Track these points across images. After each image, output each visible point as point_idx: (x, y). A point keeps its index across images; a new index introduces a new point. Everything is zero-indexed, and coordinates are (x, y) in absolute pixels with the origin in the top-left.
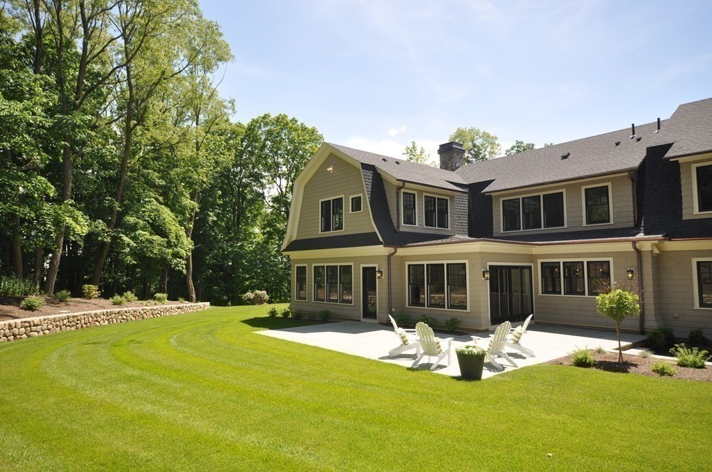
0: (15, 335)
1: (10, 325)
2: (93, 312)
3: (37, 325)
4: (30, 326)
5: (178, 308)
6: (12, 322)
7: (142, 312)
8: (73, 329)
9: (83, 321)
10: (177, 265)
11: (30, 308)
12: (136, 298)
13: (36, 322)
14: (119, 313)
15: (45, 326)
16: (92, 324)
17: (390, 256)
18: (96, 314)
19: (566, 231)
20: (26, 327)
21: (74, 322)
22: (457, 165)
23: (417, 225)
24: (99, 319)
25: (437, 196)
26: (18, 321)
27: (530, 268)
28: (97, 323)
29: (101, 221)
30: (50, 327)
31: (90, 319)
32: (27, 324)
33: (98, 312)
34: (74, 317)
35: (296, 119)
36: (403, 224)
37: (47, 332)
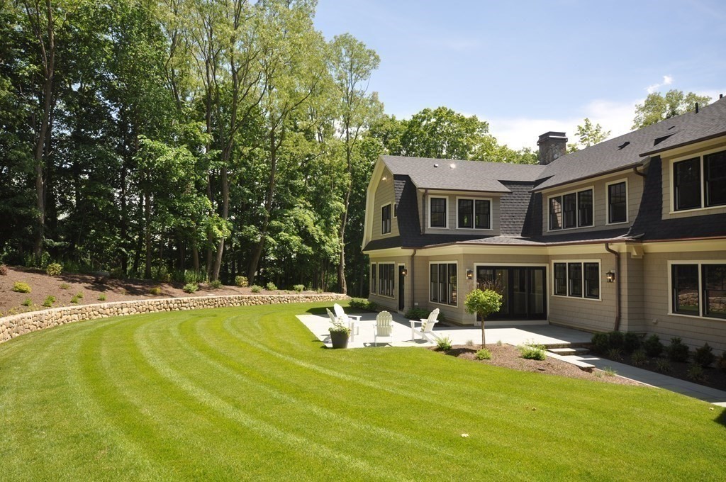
0: (171, 309)
1: (167, 301)
2: (228, 296)
3: (186, 303)
4: (181, 303)
5: (307, 297)
6: (169, 299)
7: (270, 299)
8: (212, 307)
9: (220, 302)
10: (334, 260)
11: (188, 291)
12: (276, 288)
13: (185, 301)
14: (249, 298)
15: (191, 304)
16: (227, 306)
17: (413, 256)
18: (229, 298)
19: (594, 230)
20: (178, 304)
21: (213, 303)
22: (556, 156)
23: (447, 227)
24: (232, 302)
25: (474, 199)
26: (173, 299)
27: (544, 269)
28: (231, 305)
29: (253, 226)
30: (195, 304)
31: (225, 301)
32: (179, 302)
33: (232, 296)
34: (213, 299)
35: (453, 110)
36: (429, 227)
37: (193, 308)
